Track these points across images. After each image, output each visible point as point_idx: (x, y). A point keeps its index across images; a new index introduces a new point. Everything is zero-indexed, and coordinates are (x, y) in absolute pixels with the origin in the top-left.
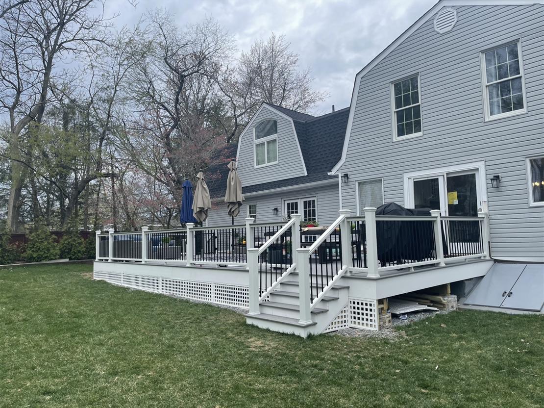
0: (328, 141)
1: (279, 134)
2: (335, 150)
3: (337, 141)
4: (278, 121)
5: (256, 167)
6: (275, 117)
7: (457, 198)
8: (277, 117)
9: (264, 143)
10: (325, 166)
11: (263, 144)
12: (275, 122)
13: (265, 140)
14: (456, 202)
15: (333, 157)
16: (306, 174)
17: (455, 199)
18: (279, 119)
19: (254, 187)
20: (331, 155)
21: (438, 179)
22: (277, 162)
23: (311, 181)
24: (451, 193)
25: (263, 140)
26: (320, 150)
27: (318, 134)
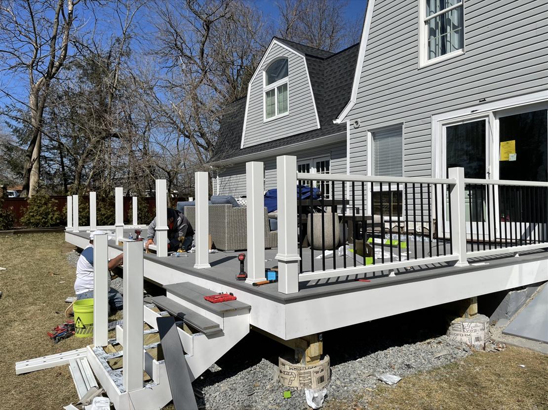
1: (290, 76)
4: (290, 60)
5: (265, 120)
6: (286, 56)
7: (514, 151)
8: (288, 54)
9: (275, 89)
11: (273, 91)
12: (286, 62)
13: (275, 85)
14: (513, 157)
16: (319, 127)
17: (511, 152)
18: (290, 56)
19: (262, 146)
21: (485, 120)
22: (287, 113)
23: (324, 134)
24: (506, 142)
25: (273, 86)
26: (338, 94)
27: (338, 72)
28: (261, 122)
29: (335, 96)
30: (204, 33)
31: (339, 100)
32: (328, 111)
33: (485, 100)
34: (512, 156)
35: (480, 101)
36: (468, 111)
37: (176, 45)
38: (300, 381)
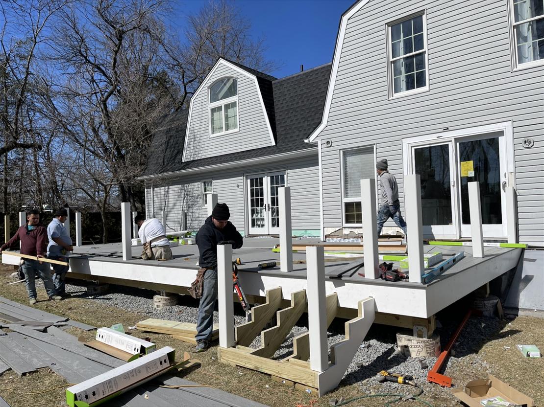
0: (300, 104)
1: (239, 95)
2: (308, 115)
3: (311, 104)
4: (239, 80)
5: (211, 136)
6: (234, 76)
7: (473, 169)
8: (237, 74)
9: (221, 106)
10: (297, 133)
11: (220, 108)
12: (235, 82)
13: (222, 103)
15: (306, 123)
16: (274, 144)
17: (470, 170)
18: (239, 77)
20: (304, 120)
21: (448, 145)
22: (237, 130)
23: (281, 151)
24: (465, 162)
25: (220, 103)
26: (290, 115)
27: (287, 95)
28: (208, 136)
29: (287, 117)
30: (117, 42)
31: (292, 121)
32: (281, 129)
33: (448, 129)
34: (471, 173)
35: (444, 130)
36: (434, 137)
37: (80, 51)
38: (427, 351)
